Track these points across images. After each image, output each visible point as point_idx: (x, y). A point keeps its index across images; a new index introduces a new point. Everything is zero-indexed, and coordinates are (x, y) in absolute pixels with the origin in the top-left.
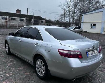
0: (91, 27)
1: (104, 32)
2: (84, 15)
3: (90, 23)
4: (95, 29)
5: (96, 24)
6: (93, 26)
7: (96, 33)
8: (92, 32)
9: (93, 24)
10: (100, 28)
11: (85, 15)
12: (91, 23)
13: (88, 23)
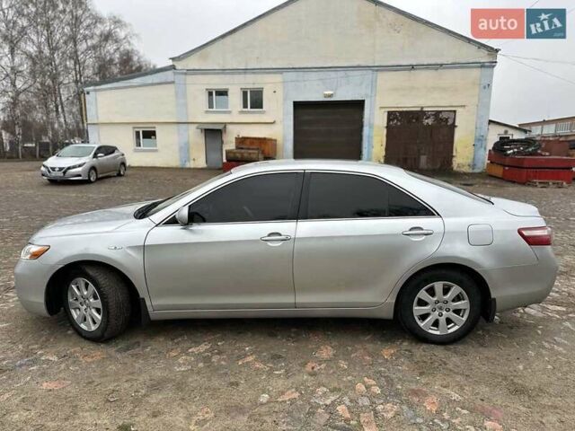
0: (139, 145)
1: (192, 162)
2: (95, 90)
3: (131, 127)
4: (156, 151)
5: (155, 132)
6: (144, 137)
7: (163, 168)
8: (144, 165)
9: (143, 132)
10: (176, 148)
11: (99, 90)
12: (134, 128)
13: (119, 127)
